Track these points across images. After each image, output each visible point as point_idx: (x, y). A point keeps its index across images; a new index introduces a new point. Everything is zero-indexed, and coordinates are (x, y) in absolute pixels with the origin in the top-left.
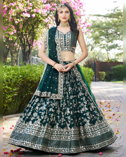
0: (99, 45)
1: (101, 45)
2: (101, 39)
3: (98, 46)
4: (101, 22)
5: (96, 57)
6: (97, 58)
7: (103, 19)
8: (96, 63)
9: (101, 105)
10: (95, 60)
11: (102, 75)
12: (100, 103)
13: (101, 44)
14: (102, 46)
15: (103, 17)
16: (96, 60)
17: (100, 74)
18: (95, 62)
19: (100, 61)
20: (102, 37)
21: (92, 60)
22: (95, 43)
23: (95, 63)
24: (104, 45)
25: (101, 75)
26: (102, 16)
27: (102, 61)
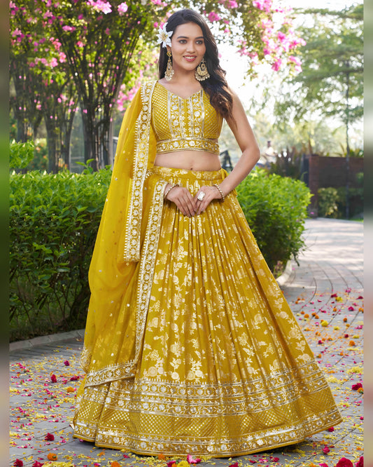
0: (321, 104)
1: (326, 105)
2: (328, 85)
3: (318, 108)
4: (328, 31)
5: (309, 142)
6: (313, 144)
7: (334, 24)
8: (310, 160)
9: (336, 303)
10: (306, 149)
11: (327, 197)
12: (332, 296)
13: (326, 101)
14: (329, 109)
15: (336, 17)
16: (308, 152)
17: (321, 195)
18: (307, 158)
19: (322, 153)
20: (329, 80)
21: (299, 150)
22: (309, 98)
23: (306, 162)
24: (334, 104)
25: (324, 198)
26: (333, 13)
27: (328, 154)
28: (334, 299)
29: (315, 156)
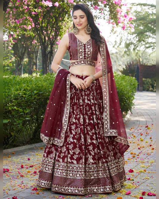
0: (144, 43)
1: (146, 44)
2: (147, 35)
4: (147, 12)
5: (139, 59)
6: (141, 60)
7: (149, 10)
8: (139, 67)
9: (148, 130)
10: (138, 62)
11: (147, 83)
12: (146, 127)
13: (146, 42)
14: (147, 46)
15: (150, 7)
16: (139, 64)
17: (144, 81)
18: (138, 66)
19: (145, 64)
20: (147, 33)
21: (135, 62)
24: (150, 43)
25: (145, 83)
26: (149, 5)
27: (147, 64)
28: (147, 128)
29: (141, 65)
